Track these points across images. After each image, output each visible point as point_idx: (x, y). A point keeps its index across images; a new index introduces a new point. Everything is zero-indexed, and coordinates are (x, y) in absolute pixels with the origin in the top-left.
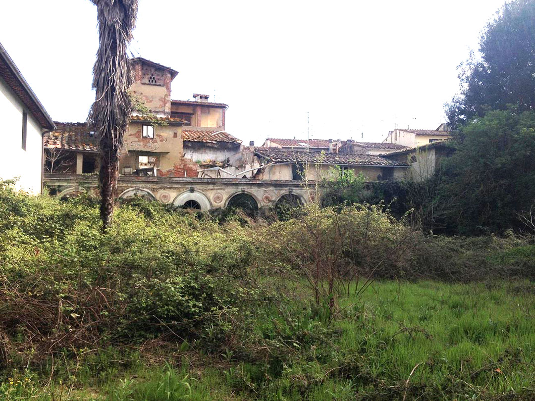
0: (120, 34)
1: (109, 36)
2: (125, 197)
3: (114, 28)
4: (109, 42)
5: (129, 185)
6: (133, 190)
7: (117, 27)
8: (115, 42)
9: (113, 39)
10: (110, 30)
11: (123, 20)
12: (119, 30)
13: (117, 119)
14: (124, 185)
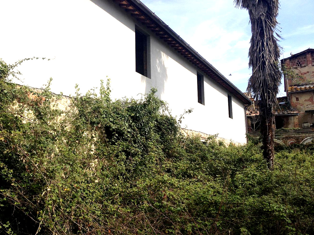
0: (266, 22)
1: (257, 27)
2: (305, 143)
3: (261, 20)
4: (258, 31)
5: (307, 135)
6: (310, 138)
7: (263, 18)
8: (262, 30)
9: (261, 28)
10: (258, 22)
11: (267, 12)
12: (265, 20)
13: (269, 84)
14: (304, 135)
